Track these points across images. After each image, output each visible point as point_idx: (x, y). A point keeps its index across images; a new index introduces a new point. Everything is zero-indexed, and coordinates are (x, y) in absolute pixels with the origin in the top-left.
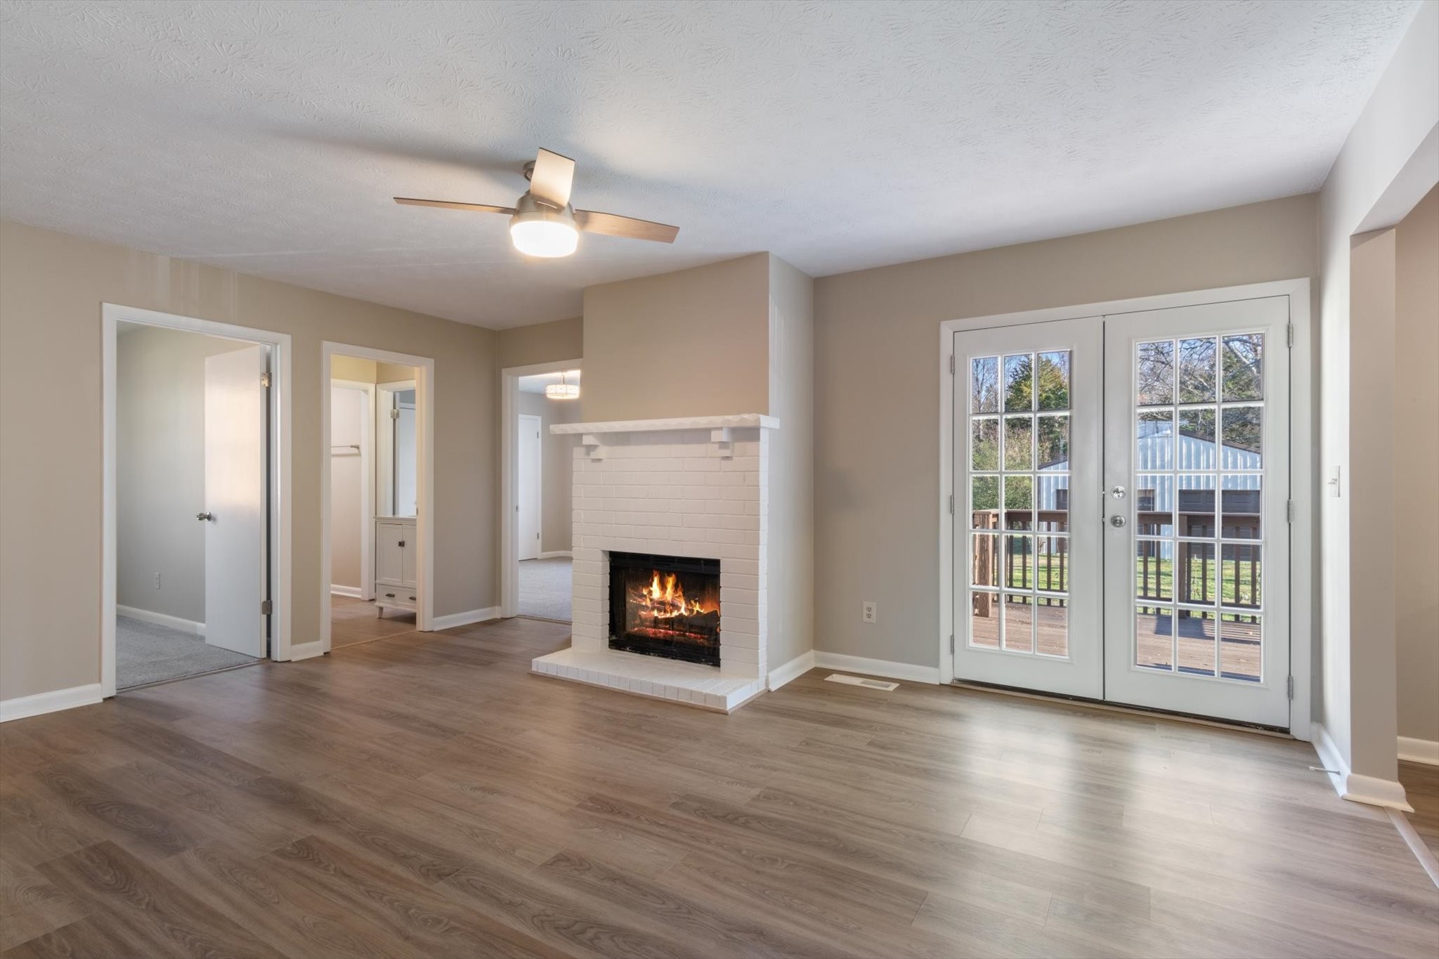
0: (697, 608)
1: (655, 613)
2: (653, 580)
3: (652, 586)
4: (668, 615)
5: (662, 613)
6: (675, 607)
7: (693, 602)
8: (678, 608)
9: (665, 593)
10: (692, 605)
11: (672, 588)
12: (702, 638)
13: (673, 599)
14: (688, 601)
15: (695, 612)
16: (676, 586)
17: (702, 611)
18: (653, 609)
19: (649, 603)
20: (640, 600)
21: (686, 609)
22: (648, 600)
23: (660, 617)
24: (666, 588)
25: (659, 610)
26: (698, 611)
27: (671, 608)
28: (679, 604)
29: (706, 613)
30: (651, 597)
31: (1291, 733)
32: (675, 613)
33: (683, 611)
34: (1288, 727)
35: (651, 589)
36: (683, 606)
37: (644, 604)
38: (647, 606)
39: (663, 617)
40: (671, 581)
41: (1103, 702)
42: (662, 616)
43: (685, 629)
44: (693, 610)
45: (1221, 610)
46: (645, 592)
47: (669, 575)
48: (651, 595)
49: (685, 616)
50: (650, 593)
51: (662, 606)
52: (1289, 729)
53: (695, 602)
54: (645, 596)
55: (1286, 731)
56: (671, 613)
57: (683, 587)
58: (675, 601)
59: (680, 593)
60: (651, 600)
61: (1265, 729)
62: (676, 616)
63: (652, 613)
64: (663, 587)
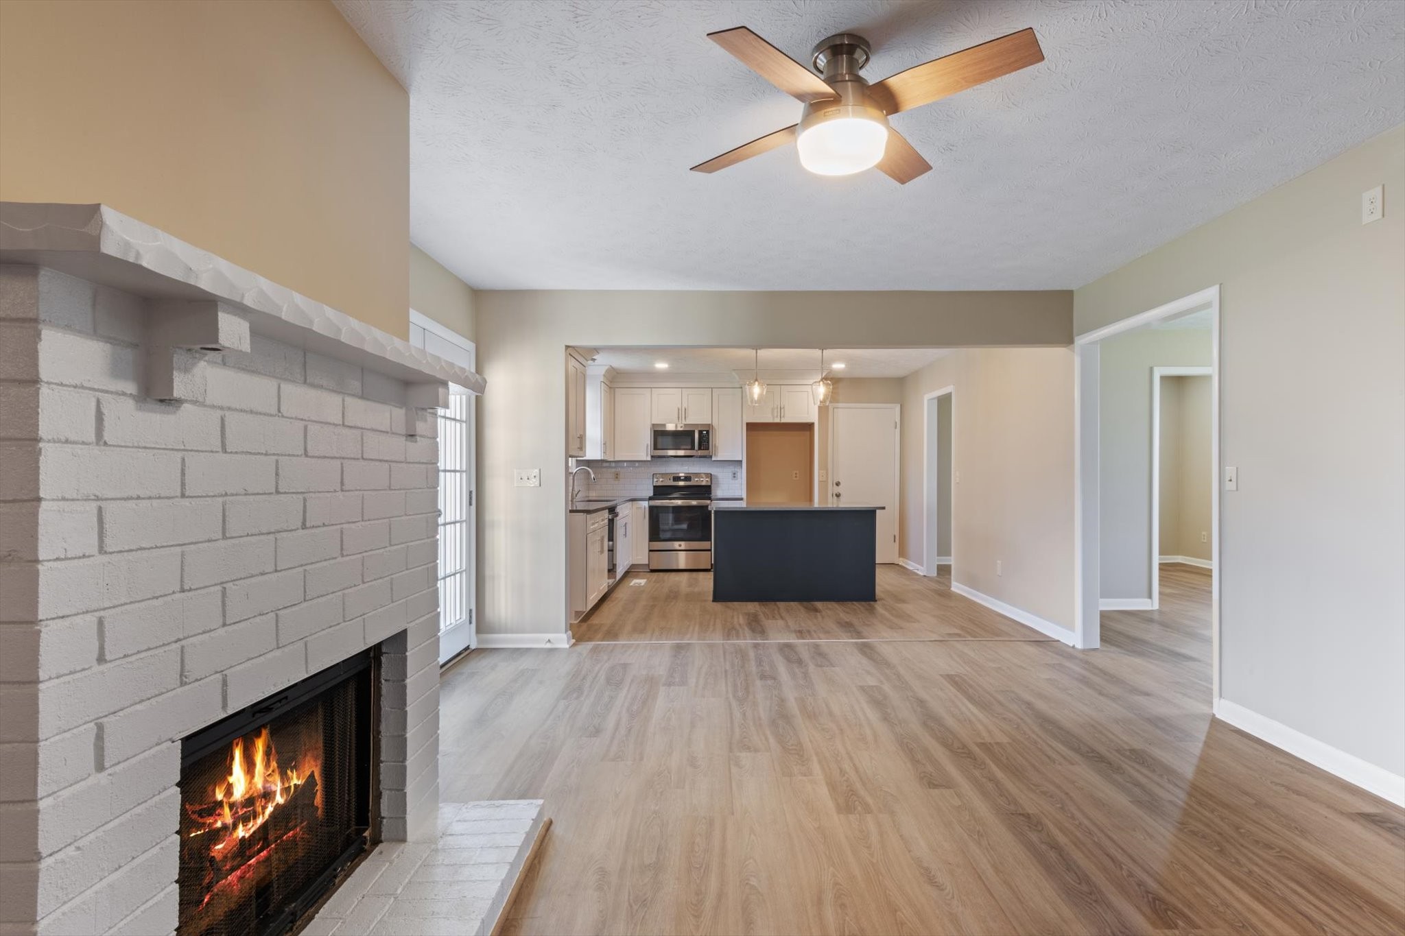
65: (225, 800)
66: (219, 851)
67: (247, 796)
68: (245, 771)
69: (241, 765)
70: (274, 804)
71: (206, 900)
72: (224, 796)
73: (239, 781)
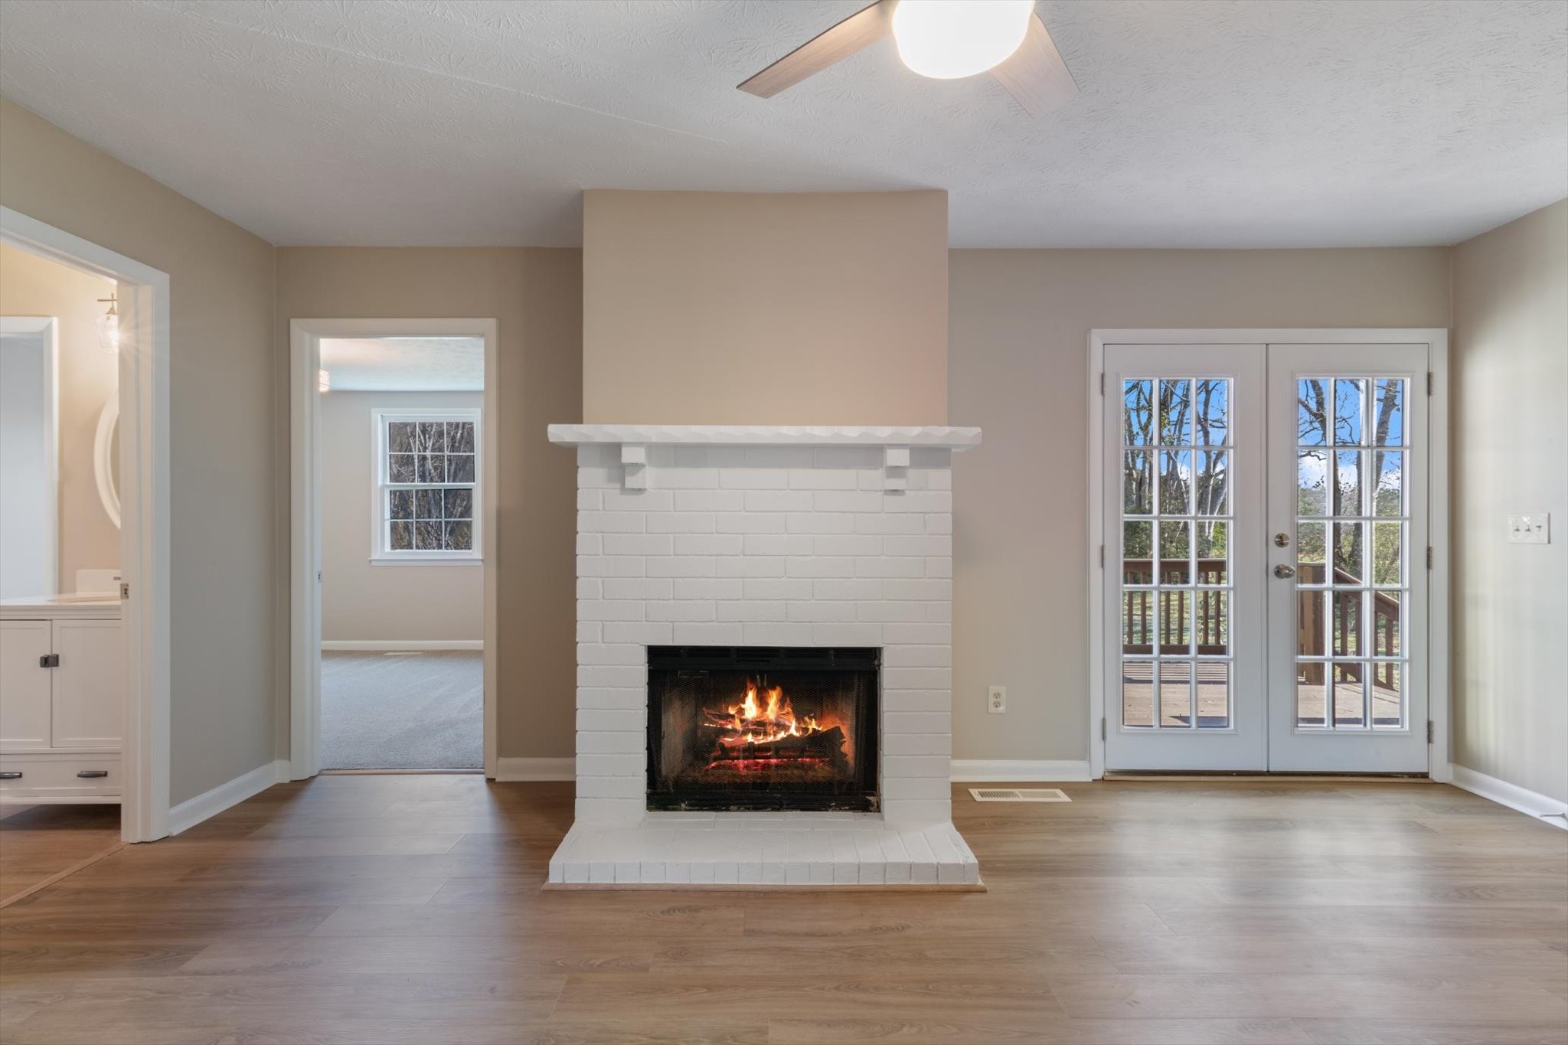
0: (813, 725)
1: (750, 738)
2: (746, 695)
3: (744, 703)
4: (771, 739)
5: (761, 737)
6: (780, 726)
7: (807, 719)
8: (786, 728)
9: (765, 710)
10: (805, 722)
11: (776, 704)
12: (822, 761)
13: (778, 717)
14: (799, 719)
15: (811, 731)
16: (782, 702)
17: (820, 729)
18: (745, 733)
19: (738, 726)
20: (723, 722)
21: (797, 729)
22: (737, 721)
23: (756, 743)
24: (767, 704)
25: (756, 733)
26: (814, 730)
27: (775, 728)
28: (787, 723)
29: (825, 730)
30: (743, 717)
31: (1430, 777)
32: (782, 735)
33: (793, 731)
34: (1427, 771)
35: (743, 706)
36: (793, 724)
37: (730, 727)
38: (734, 731)
39: (762, 742)
40: (773, 698)
41: (1269, 773)
42: (761, 740)
43: (796, 754)
44: (808, 729)
45: (1374, 660)
46: (732, 711)
47: (774, 688)
48: (743, 714)
49: (797, 737)
50: (741, 711)
51: (759, 727)
52: (1428, 773)
53: (810, 718)
54: (733, 716)
55: (1425, 775)
56: (775, 735)
57: (791, 700)
58: (782, 720)
59: (788, 709)
60: (742, 721)
61: (1410, 777)
62: (783, 739)
63: (744, 738)
64: (762, 703)
65: (736, 715)
66: (728, 742)
67: (758, 720)
68: (757, 705)
69: (753, 700)
70: (787, 734)
71: (713, 765)
72: (736, 713)
73: (751, 709)
